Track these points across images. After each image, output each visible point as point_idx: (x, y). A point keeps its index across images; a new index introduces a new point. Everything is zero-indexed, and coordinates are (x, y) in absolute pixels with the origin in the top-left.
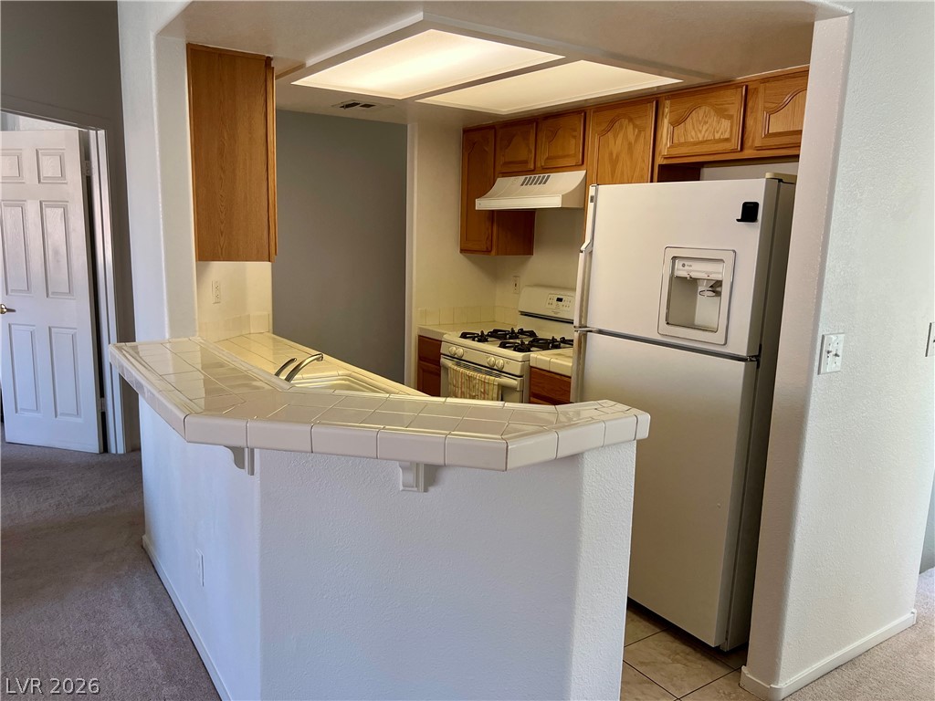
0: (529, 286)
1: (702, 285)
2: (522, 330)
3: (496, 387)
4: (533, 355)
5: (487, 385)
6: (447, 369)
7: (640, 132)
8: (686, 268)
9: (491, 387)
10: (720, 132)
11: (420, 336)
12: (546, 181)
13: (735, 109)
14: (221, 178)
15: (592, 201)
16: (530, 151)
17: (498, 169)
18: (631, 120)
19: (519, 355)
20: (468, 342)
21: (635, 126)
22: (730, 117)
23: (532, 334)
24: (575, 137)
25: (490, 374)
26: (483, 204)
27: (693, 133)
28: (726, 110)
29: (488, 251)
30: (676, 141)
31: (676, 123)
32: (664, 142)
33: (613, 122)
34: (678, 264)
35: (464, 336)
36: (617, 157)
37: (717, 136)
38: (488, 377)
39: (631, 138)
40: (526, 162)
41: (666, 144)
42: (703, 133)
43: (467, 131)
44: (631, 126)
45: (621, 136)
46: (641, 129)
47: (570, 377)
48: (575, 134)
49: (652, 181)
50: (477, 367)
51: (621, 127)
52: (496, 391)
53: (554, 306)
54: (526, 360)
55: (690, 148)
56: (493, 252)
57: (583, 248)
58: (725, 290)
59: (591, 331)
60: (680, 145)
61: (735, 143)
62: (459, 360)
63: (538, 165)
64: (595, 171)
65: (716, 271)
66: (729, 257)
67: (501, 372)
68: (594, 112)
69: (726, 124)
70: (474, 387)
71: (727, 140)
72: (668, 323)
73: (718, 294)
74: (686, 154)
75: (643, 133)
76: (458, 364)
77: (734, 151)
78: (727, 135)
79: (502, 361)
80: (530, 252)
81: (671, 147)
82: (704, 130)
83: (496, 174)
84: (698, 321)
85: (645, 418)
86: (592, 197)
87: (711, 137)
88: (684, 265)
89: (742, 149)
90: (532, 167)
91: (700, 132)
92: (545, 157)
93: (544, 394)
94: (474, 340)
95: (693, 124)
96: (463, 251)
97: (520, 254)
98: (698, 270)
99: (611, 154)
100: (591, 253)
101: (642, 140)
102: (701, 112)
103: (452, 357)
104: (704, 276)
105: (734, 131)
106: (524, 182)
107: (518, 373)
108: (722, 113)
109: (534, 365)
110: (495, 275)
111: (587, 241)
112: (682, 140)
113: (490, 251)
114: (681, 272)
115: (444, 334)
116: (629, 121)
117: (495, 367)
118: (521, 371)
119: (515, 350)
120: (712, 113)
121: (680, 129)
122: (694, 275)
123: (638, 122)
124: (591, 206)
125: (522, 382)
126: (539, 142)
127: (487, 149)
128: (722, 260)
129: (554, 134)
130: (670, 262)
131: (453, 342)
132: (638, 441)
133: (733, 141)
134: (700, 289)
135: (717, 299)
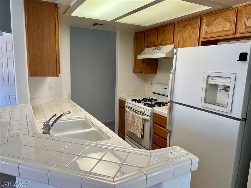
0: (156, 84)
1: (220, 87)
2: (153, 98)
3: (142, 119)
4: (154, 108)
5: (139, 118)
6: (127, 111)
7: (194, 30)
8: (213, 80)
9: (140, 119)
10: (226, 28)
11: (120, 100)
12: (161, 48)
13: (233, 19)
14: (38, 47)
15: (175, 54)
16: (155, 39)
17: (146, 45)
18: (191, 26)
19: (150, 109)
20: (134, 103)
21: (192, 28)
22: (230, 22)
23: (156, 100)
24: (170, 33)
25: (140, 114)
26: (140, 57)
27: (215, 29)
28: (229, 19)
29: (142, 72)
30: (208, 32)
31: (208, 26)
32: (203, 33)
33: (184, 27)
34: (210, 79)
35: (133, 100)
36: (186, 39)
37: (225, 29)
38: (139, 115)
39: (191, 32)
40: (154, 43)
41: (204, 33)
42: (219, 29)
43: (136, 34)
44: (191, 28)
45: (187, 31)
46: (194, 29)
47: (167, 118)
48: (171, 32)
49: (198, 46)
50: (136, 112)
51: (187, 28)
52: (142, 120)
53: (163, 91)
54: (152, 111)
55: (214, 34)
56: (144, 73)
57: (172, 72)
58: (231, 89)
59: (174, 103)
60: (210, 33)
61: (233, 31)
62: (131, 109)
63: (158, 43)
64: (178, 44)
65: (226, 82)
66: (233, 77)
67: (144, 114)
68: (177, 24)
69: (228, 24)
70: (135, 118)
71: (229, 30)
72: (205, 102)
73: (228, 91)
74: (212, 37)
75: (195, 30)
76: (130, 110)
77: (232, 35)
78: (229, 29)
79: (144, 110)
80: (156, 72)
81: (206, 34)
82: (219, 27)
83: (145, 47)
84: (218, 101)
85: (196, 160)
86: (175, 53)
87: (222, 30)
88: (212, 79)
89: (235, 34)
90: (156, 44)
91: (218, 28)
92: (160, 41)
93: (159, 123)
94: (136, 102)
95: (215, 26)
96: (134, 72)
97: (153, 73)
98: (218, 81)
99: (183, 38)
100: (175, 74)
101: (195, 32)
102: (218, 21)
103: (129, 107)
104: (221, 84)
105: (232, 26)
106: (153, 50)
107: (149, 115)
108: (227, 20)
109: (155, 112)
110: (145, 80)
111: (173, 69)
112: (211, 32)
113: (143, 72)
114: (211, 82)
115: (126, 99)
116: (190, 26)
117: (142, 112)
118: (150, 114)
119: (149, 107)
120: (223, 20)
121: (210, 28)
122: (217, 83)
123: (193, 26)
124: (175, 56)
125: (151, 118)
126: (159, 35)
127: (142, 39)
128: (229, 78)
129: (163, 32)
130: (206, 78)
131: (129, 103)
132: (192, 172)
133: (232, 31)
134: (219, 89)
135: (227, 93)
